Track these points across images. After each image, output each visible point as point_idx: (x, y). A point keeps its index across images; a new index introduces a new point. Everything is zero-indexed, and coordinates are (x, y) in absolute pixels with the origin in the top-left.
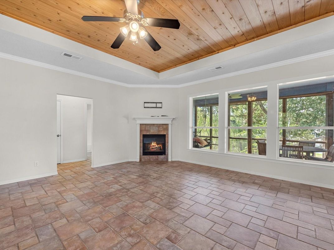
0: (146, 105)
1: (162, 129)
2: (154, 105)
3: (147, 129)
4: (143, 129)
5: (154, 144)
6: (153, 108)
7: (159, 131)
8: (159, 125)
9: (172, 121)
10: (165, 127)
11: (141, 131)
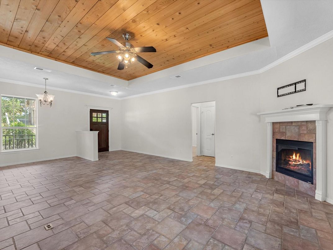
0: (281, 92)
1: (305, 132)
2: (292, 89)
3: (281, 130)
4: (277, 130)
5: (296, 156)
6: (291, 93)
7: (300, 135)
8: (300, 124)
9: (322, 114)
10: (310, 126)
11: (274, 133)
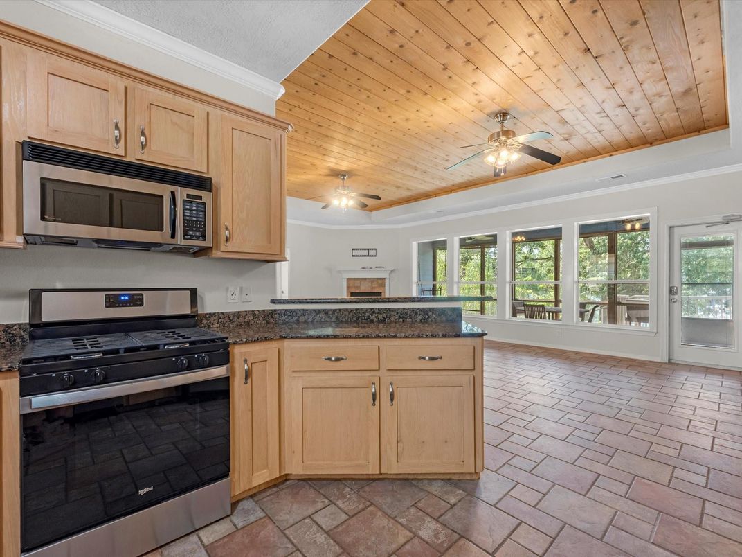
0: (356, 253)
1: (376, 285)
2: (366, 253)
3: (356, 285)
4: (351, 285)
6: (364, 256)
7: (372, 288)
8: (372, 280)
9: (390, 274)
10: (380, 282)
11: (348, 287)
